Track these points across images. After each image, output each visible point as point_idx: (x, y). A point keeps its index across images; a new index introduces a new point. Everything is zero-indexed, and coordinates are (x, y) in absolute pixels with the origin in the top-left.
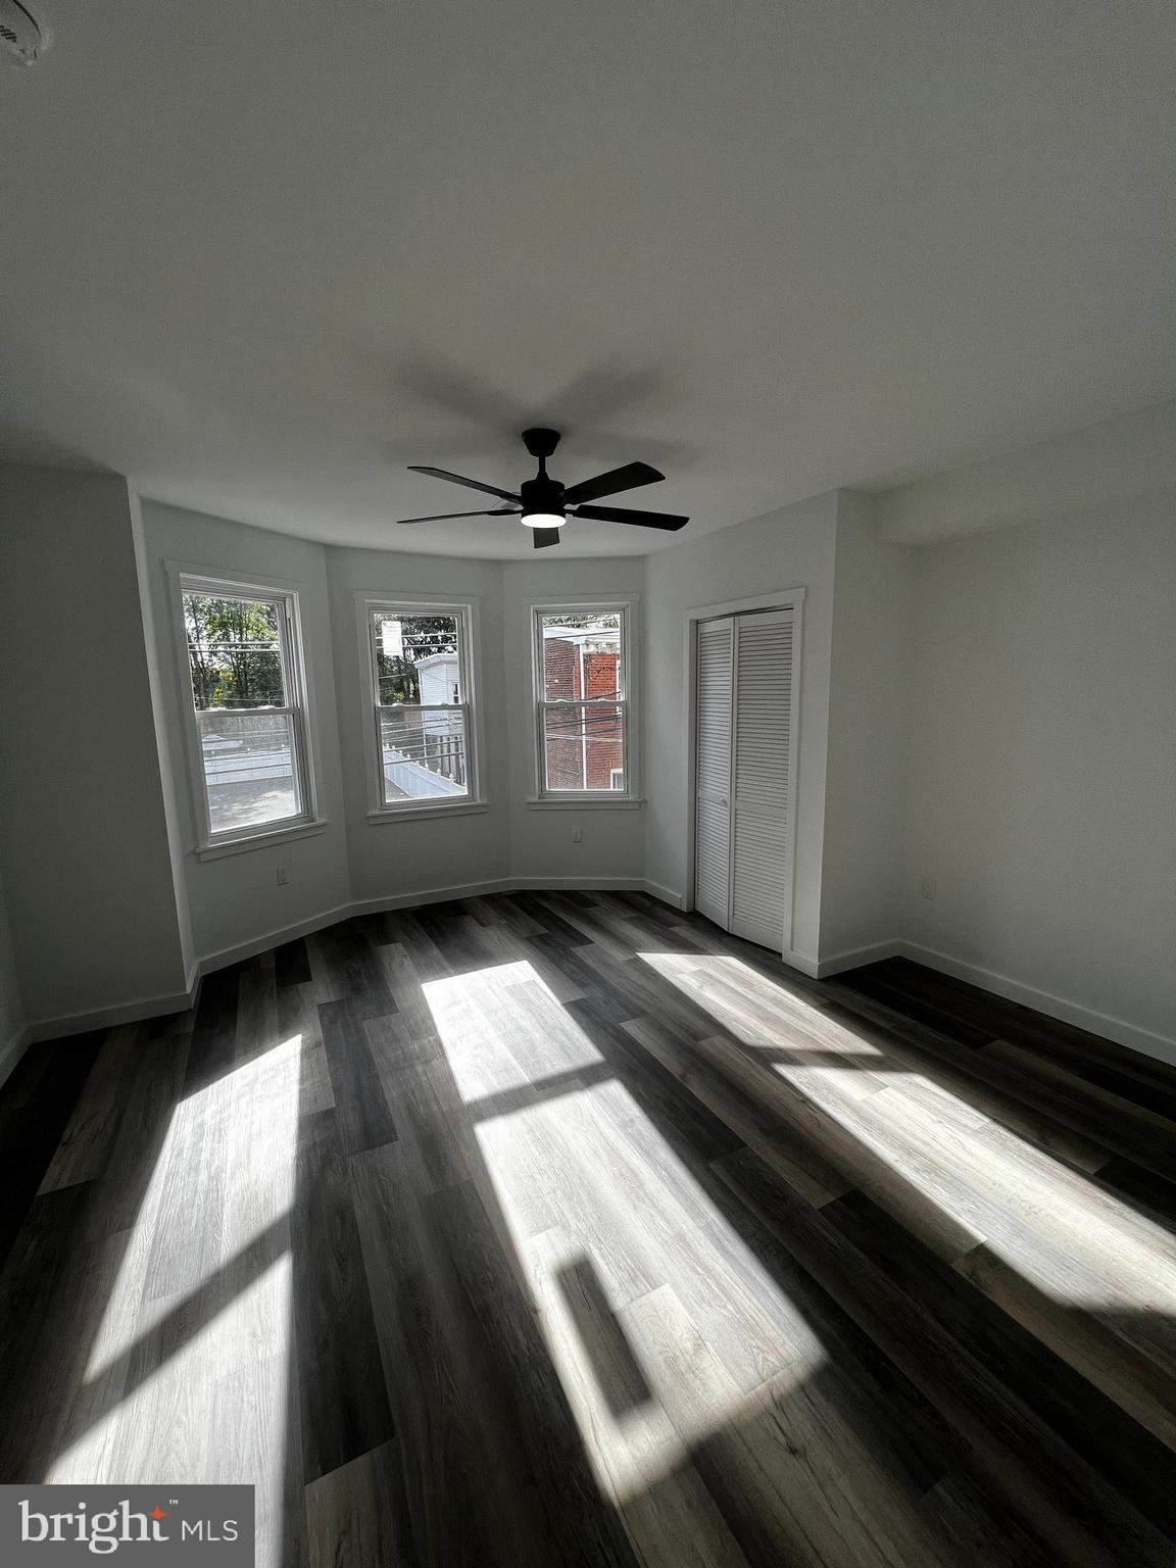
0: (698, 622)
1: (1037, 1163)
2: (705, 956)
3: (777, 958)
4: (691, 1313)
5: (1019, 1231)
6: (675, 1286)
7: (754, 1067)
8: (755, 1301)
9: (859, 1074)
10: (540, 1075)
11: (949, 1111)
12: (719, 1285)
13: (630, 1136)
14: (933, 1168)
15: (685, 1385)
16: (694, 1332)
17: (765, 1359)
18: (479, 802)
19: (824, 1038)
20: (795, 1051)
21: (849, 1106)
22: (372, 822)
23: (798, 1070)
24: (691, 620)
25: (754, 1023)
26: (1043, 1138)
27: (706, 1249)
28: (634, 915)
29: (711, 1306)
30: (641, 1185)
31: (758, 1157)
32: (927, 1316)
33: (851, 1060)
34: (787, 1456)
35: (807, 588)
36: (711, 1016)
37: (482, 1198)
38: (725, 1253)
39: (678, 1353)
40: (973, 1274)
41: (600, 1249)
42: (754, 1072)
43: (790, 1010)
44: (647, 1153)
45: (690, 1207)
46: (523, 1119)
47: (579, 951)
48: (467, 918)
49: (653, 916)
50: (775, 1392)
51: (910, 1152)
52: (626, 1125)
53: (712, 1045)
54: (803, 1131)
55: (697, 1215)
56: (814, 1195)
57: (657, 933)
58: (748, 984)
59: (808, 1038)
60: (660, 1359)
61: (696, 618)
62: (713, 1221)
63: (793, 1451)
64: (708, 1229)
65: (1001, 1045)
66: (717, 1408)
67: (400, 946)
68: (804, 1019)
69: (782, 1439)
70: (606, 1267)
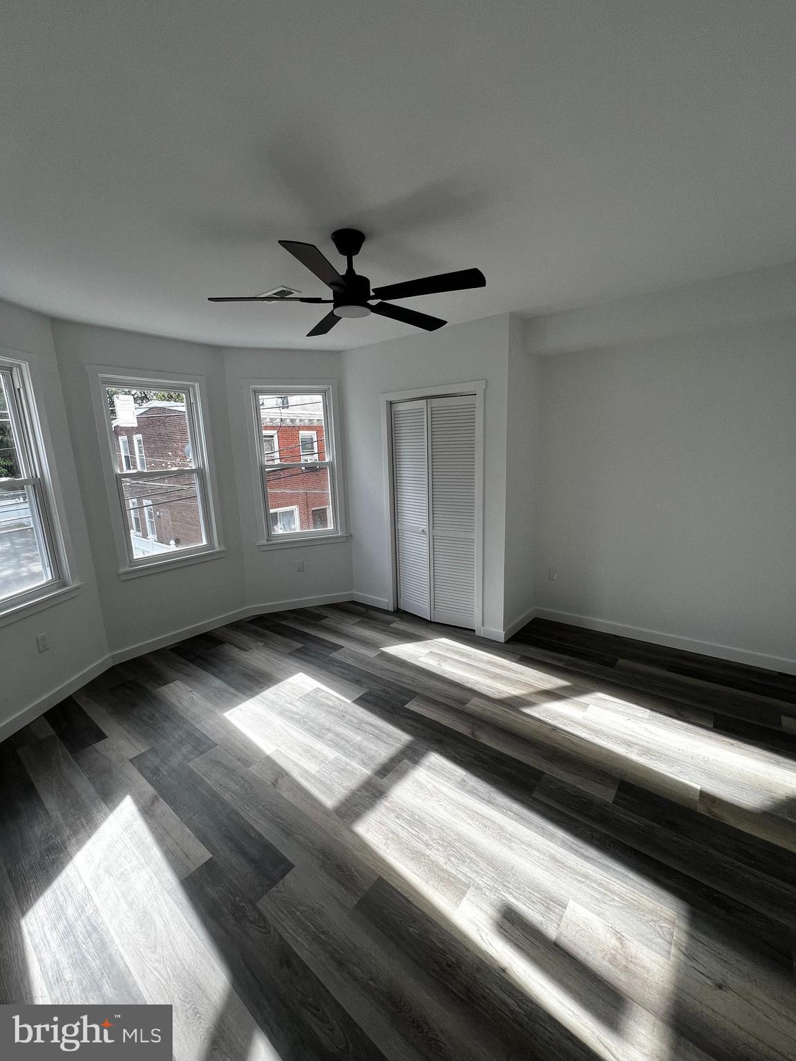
0: (391, 403)
1: (686, 729)
2: (427, 641)
3: (472, 633)
4: (599, 915)
5: (710, 775)
6: (575, 899)
7: (511, 714)
8: (625, 885)
9: (570, 700)
10: (375, 765)
11: (628, 711)
12: (600, 884)
13: (469, 792)
14: (646, 751)
15: (634, 975)
16: (611, 929)
17: (661, 927)
18: (217, 549)
19: (534, 682)
20: (525, 695)
21: (579, 724)
22: (124, 578)
23: (535, 708)
24: (387, 401)
25: (489, 682)
26: (678, 712)
27: (572, 860)
28: (358, 620)
29: (606, 903)
30: (502, 829)
31: (556, 779)
32: (711, 851)
33: (557, 692)
34: (719, 992)
35: (486, 380)
36: (460, 684)
37: (399, 890)
38: (586, 858)
39: (613, 952)
40: (711, 812)
41: (511, 893)
42: (512, 718)
43: (503, 667)
44: (489, 802)
45: (543, 833)
46: (387, 807)
47: (335, 655)
48: (226, 647)
49: (373, 619)
50: (682, 949)
51: (629, 744)
52: (462, 784)
53: (475, 705)
54: (567, 750)
55: (551, 837)
56: (605, 794)
57: (384, 631)
58: (468, 656)
59: (526, 684)
60: (606, 963)
61: (390, 400)
62: (564, 837)
63: (720, 987)
64: (563, 844)
65: (621, 661)
66: (663, 981)
67: (177, 682)
68: (516, 672)
69: (709, 982)
70: (524, 907)
